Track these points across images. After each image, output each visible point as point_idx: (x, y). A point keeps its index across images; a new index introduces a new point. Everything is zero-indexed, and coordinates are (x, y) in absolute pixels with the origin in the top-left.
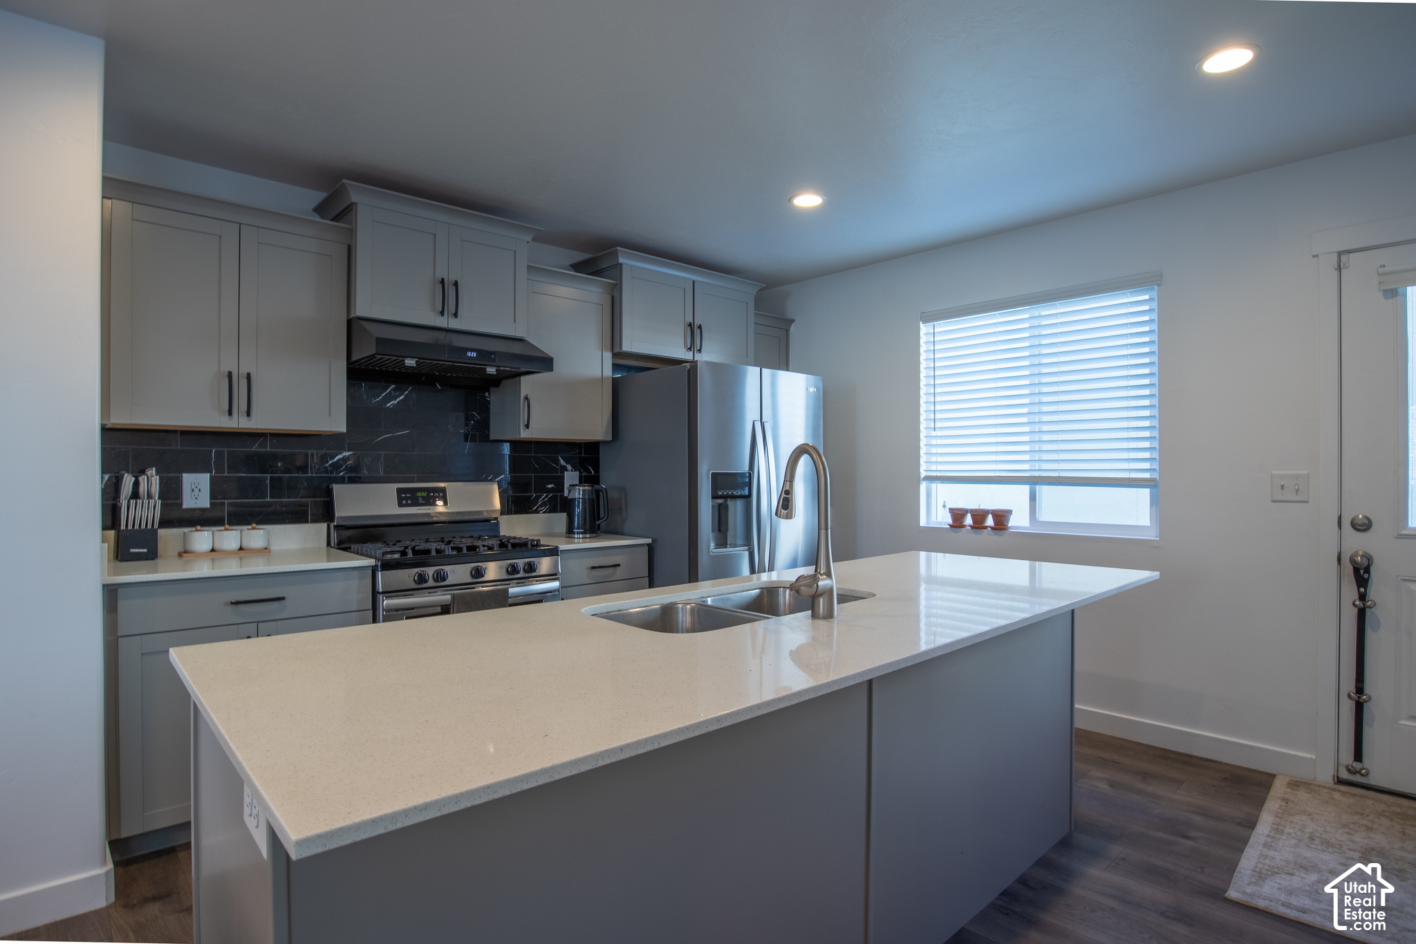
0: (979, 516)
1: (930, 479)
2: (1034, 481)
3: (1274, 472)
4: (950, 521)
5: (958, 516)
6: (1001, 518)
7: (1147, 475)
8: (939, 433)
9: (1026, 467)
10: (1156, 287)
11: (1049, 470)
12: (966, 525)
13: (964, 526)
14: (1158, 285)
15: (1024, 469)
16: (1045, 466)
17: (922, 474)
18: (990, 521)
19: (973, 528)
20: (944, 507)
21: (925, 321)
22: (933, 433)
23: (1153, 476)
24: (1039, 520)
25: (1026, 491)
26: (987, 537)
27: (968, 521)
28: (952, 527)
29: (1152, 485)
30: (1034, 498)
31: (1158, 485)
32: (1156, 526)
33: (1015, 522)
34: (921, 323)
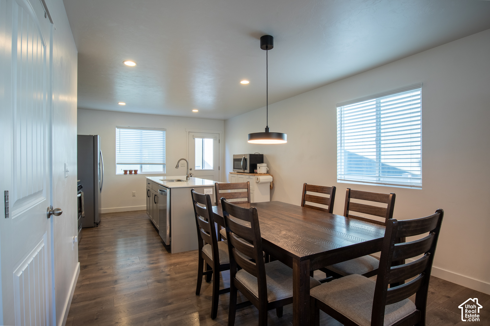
0: (131, 172)
1: (118, 164)
2: (141, 164)
5: (126, 172)
6: (136, 172)
7: (162, 163)
8: (121, 153)
9: (139, 161)
11: (143, 162)
13: (127, 174)
14: (166, 131)
16: (143, 161)
17: (116, 163)
18: (133, 172)
19: (129, 174)
20: (122, 170)
21: (117, 128)
22: (119, 153)
23: (164, 163)
24: (143, 171)
25: (140, 166)
26: (133, 176)
27: (128, 172)
28: (124, 174)
29: (164, 164)
30: (141, 167)
31: (165, 164)
32: (165, 171)
33: (139, 172)
34: (116, 128)
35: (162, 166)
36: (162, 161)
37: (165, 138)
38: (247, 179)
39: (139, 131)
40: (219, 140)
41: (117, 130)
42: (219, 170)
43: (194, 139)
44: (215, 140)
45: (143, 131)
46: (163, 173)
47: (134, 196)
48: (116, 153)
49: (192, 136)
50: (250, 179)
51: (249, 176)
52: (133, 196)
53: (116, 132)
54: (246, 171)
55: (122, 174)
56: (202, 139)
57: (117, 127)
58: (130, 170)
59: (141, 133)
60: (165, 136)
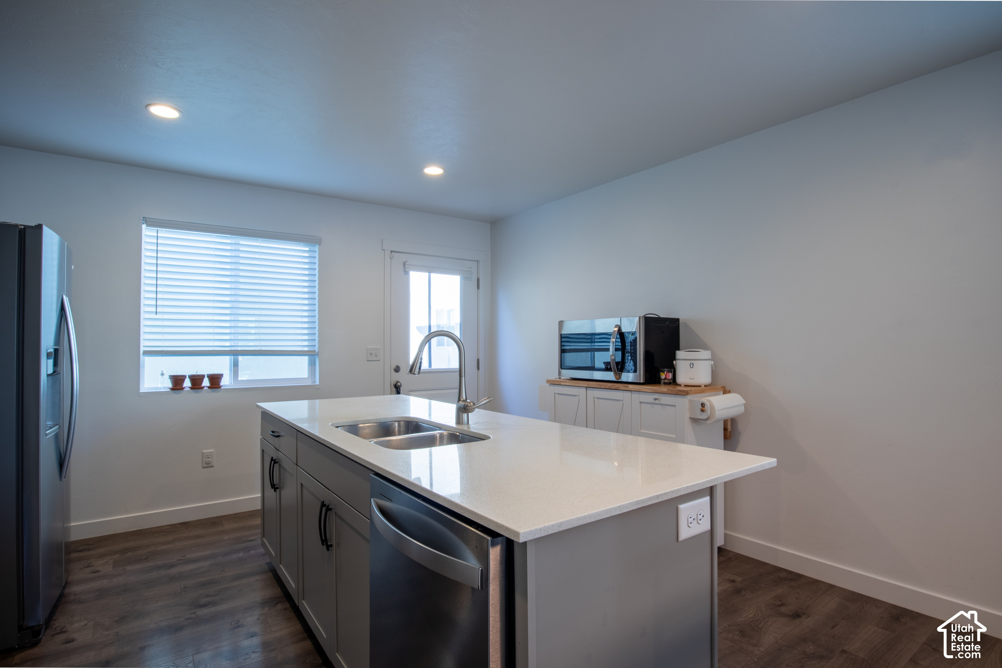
0: (196, 381)
1: (147, 353)
2: (235, 353)
3: (368, 347)
4: (170, 386)
5: (177, 382)
6: (215, 380)
7: (306, 349)
8: (159, 316)
9: (228, 344)
10: (318, 245)
11: (241, 346)
12: (185, 388)
13: (183, 388)
14: (319, 245)
15: (227, 345)
16: (240, 343)
17: (142, 349)
18: (206, 383)
19: (191, 388)
20: (162, 374)
21: (148, 225)
22: (154, 316)
23: (311, 349)
24: (239, 379)
25: (230, 360)
26: (206, 395)
27: (187, 383)
28: (172, 389)
29: (311, 354)
30: (236, 365)
31: (318, 354)
32: (315, 377)
33: (225, 382)
34: (144, 226)
35: (306, 359)
36: (306, 343)
37: (316, 266)
38: (642, 404)
39: (229, 241)
40: (478, 280)
41: (148, 232)
42: (478, 368)
43: (406, 273)
44: (465, 279)
45: (242, 242)
46: (309, 383)
47: (208, 465)
48: (143, 316)
49: (402, 266)
50: (660, 407)
51: (657, 396)
52: (204, 468)
53: (144, 239)
54: (628, 376)
55: (164, 388)
56: (427, 274)
57: (146, 221)
58: (194, 373)
59: (237, 247)
60: (317, 260)
